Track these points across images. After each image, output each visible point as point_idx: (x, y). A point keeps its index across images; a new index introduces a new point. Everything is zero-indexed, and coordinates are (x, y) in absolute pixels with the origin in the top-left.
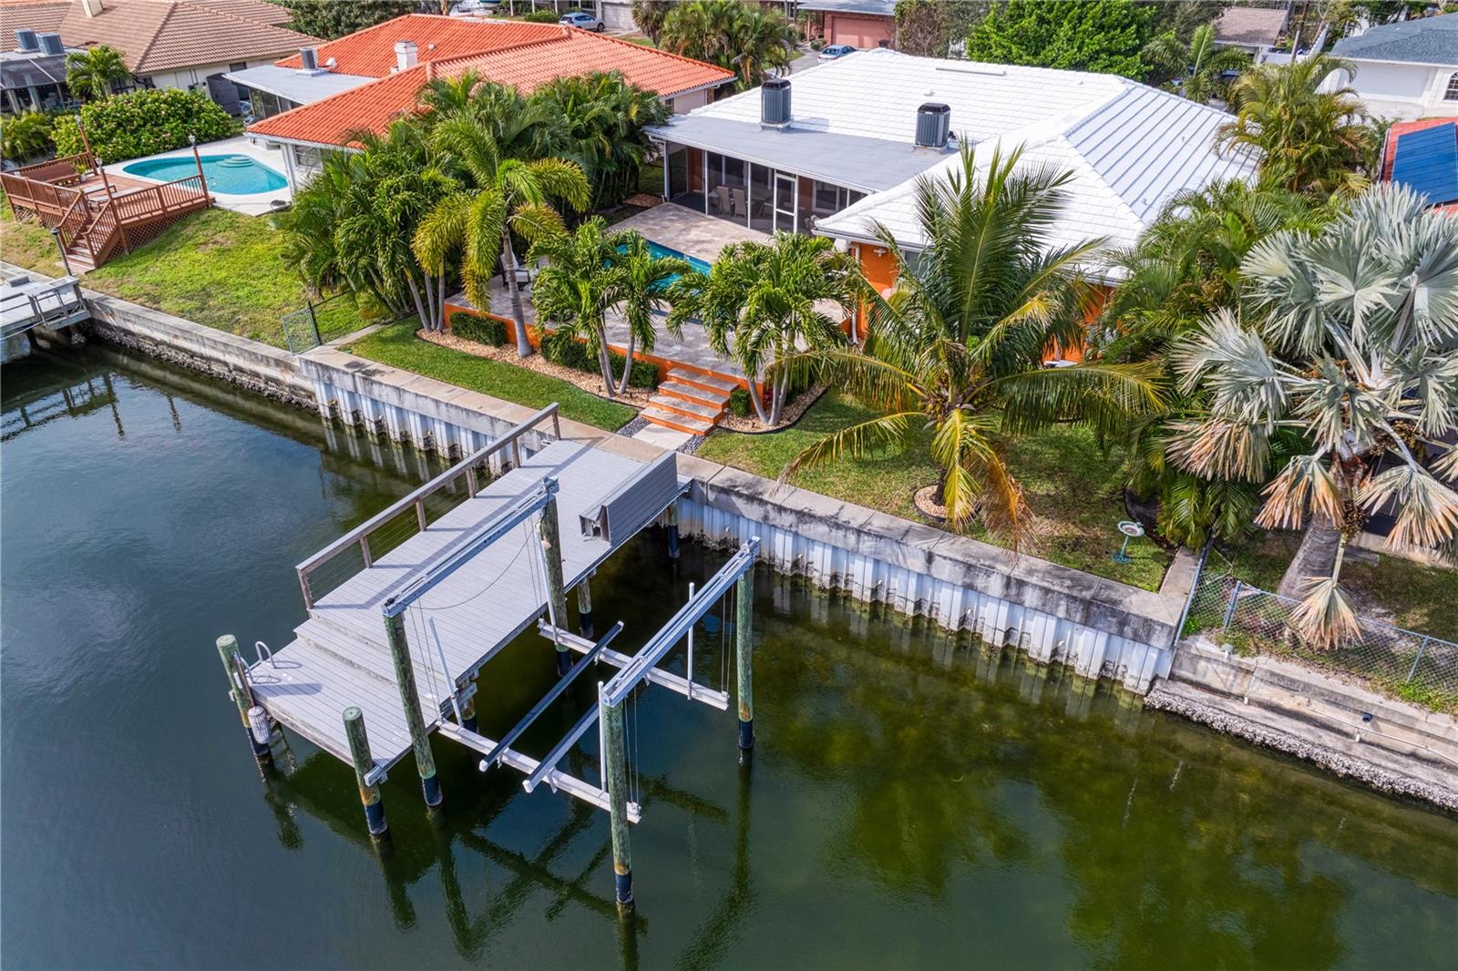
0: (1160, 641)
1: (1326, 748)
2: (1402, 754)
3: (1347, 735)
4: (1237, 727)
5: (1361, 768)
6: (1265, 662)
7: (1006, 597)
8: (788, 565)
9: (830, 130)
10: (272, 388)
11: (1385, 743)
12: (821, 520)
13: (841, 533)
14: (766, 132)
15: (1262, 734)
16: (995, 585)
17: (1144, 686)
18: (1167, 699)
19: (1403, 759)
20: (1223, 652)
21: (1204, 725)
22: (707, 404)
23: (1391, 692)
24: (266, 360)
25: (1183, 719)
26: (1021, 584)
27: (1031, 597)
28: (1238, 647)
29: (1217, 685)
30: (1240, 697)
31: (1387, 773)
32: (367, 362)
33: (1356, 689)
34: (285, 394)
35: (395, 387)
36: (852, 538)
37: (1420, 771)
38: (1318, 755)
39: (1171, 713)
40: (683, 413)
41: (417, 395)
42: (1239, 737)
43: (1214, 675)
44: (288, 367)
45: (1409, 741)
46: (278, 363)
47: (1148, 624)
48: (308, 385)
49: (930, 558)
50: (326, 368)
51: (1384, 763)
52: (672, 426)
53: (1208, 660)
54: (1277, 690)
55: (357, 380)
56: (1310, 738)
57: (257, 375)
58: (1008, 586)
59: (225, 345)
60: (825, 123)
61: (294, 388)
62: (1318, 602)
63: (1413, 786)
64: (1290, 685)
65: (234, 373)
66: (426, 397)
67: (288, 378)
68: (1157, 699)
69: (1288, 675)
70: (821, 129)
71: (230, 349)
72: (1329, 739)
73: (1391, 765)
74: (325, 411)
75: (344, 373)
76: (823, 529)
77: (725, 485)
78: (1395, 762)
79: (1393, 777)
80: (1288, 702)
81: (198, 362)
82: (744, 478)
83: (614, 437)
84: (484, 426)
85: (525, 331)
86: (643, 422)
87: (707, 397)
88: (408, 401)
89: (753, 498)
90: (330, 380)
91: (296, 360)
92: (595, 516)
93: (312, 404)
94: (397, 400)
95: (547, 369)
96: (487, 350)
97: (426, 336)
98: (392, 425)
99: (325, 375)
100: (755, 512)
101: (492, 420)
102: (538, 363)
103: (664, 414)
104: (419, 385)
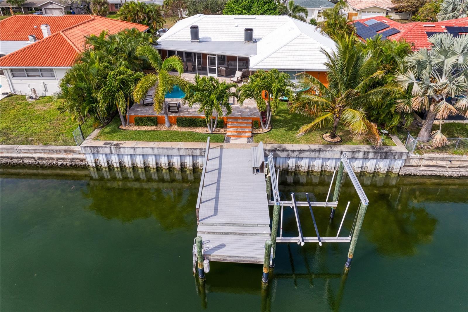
0: (404, 157)
1: (442, 171)
2: (456, 167)
3: (444, 167)
4: (422, 173)
5: (450, 174)
6: (426, 155)
7: (363, 158)
8: (294, 168)
9: (212, 40)
10: (60, 162)
11: (453, 166)
12: (307, 151)
13: (314, 153)
14: (193, 43)
15: (428, 173)
16: (361, 155)
17: (398, 170)
18: (405, 172)
19: (457, 168)
20: (417, 156)
21: (415, 175)
22: (246, 127)
23: (453, 153)
26: (368, 152)
27: (371, 155)
28: (420, 154)
29: (415, 164)
30: (420, 166)
31: (456, 173)
32: (112, 142)
33: (445, 156)
34: (69, 163)
35: (132, 147)
36: (317, 153)
37: (461, 170)
38: (441, 174)
39: (407, 175)
40: (240, 132)
41: (143, 148)
42: (423, 175)
43: (413, 162)
44: (73, 151)
45: (458, 164)
46: (66, 151)
47: (401, 154)
48: (81, 157)
49: (342, 153)
50: (96, 147)
51: (455, 171)
52: (239, 137)
53: (413, 159)
54: (429, 161)
55: (112, 149)
56: (439, 170)
57: (52, 159)
58: (364, 154)
59: (34, 150)
60: (209, 38)
61: (72, 160)
63: (462, 174)
64: (432, 159)
65: (38, 161)
66: (148, 148)
67: (70, 156)
68: (402, 173)
69: (433, 156)
70: (210, 40)
71: (37, 151)
72: (442, 169)
73: (456, 170)
74: (92, 164)
75: (105, 147)
76: (308, 153)
77: (273, 149)
78: (456, 169)
79: (457, 173)
80: (431, 163)
81: (15, 161)
82: (276, 145)
83: (225, 145)
84: (175, 152)
85: (170, 118)
86: (229, 137)
87: (245, 125)
88: (138, 151)
89: (284, 150)
90: (98, 152)
91: (77, 148)
92: (259, 166)
93: (83, 163)
94: (131, 152)
95: (181, 129)
96: (153, 128)
97: (125, 128)
98: (127, 162)
99: (95, 150)
100: (284, 154)
101: (179, 149)
102: (175, 128)
103: (234, 134)
104: (140, 144)
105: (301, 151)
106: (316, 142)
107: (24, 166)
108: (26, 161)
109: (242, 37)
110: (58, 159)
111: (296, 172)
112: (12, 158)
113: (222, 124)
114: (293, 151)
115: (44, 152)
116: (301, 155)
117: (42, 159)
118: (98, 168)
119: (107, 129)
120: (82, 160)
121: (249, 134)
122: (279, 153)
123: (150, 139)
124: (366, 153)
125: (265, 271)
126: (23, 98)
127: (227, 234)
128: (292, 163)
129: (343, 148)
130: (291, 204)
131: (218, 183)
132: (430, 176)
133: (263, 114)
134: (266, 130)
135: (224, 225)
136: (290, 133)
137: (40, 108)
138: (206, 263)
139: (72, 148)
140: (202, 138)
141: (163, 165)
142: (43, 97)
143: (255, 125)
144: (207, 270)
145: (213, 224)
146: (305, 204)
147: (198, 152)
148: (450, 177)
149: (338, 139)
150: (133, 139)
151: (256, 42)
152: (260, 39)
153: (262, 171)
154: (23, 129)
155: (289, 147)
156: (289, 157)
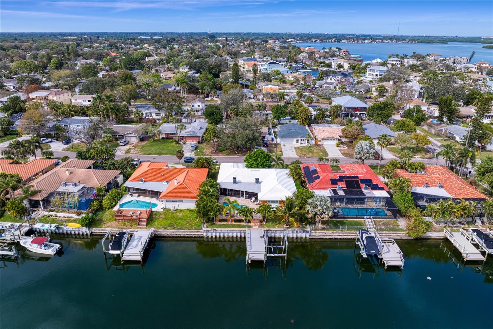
0: (310, 232)
1: (323, 237)
3: (324, 235)
5: (326, 238)
6: (317, 231)
7: (296, 233)
9: (242, 182)
10: (194, 236)
12: (278, 231)
14: (234, 185)
15: (319, 237)
16: (295, 232)
20: (314, 232)
21: (314, 238)
23: (326, 231)
24: (194, 232)
25: (312, 238)
27: (298, 232)
28: (315, 231)
30: (316, 235)
31: (328, 237)
32: (212, 228)
33: (324, 231)
34: (197, 236)
35: (220, 230)
36: (281, 231)
37: (330, 236)
40: (256, 224)
42: (317, 238)
43: (314, 234)
44: (199, 232)
45: (328, 234)
46: (197, 232)
47: (308, 231)
48: (202, 233)
49: (289, 231)
55: (214, 231)
57: (191, 234)
61: (199, 235)
62: (320, 225)
63: (330, 238)
64: (319, 233)
65: (186, 235)
68: (310, 237)
74: (205, 236)
75: (211, 230)
80: (320, 234)
82: (268, 229)
83: (251, 229)
84: (235, 231)
85: (231, 219)
86: (252, 226)
87: (257, 222)
88: (223, 231)
89: (270, 230)
90: (209, 232)
91: (201, 231)
92: (262, 236)
93: (202, 236)
94: (220, 232)
95: (235, 223)
96: (225, 223)
97: (216, 223)
98: (218, 235)
99: (208, 231)
100: (271, 232)
101: (236, 231)
102: (233, 223)
103: (254, 225)
104: (223, 229)
105: (276, 231)
106: (281, 228)
107: (181, 237)
108: (181, 235)
109: (254, 181)
110: (193, 234)
111: (275, 238)
112: (176, 234)
113: (249, 221)
114: (273, 231)
115: (189, 232)
116: (276, 232)
117: (188, 234)
118: (207, 237)
119: (209, 224)
120: (202, 235)
121: (259, 225)
122: (269, 231)
123: (226, 227)
124: (297, 231)
125: (264, 262)
126: (170, 210)
127: (254, 254)
128: (273, 235)
129: (290, 230)
130: (271, 246)
131: (251, 241)
132: (320, 239)
133: (264, 219)
134: (265, 223)
135: (254, 252)
136: (273, 224)
137: (179, 215)
138: (250, 261)
139: (199, 230)
140: (243, 227)
141: (230, 236)
142: (177, 209)
143: (261, 221)
144: (250, 262)
145: (250, 251)
146: (275, 246)
147: (242, 232)
148: (326, 239)
149: (289, 226)
150: (220, 227)
151: (260, 183)
152: (262, 181)
153: (263, 237)
154: (177, 224)
155: (272, 229)
156: (272, 233)
